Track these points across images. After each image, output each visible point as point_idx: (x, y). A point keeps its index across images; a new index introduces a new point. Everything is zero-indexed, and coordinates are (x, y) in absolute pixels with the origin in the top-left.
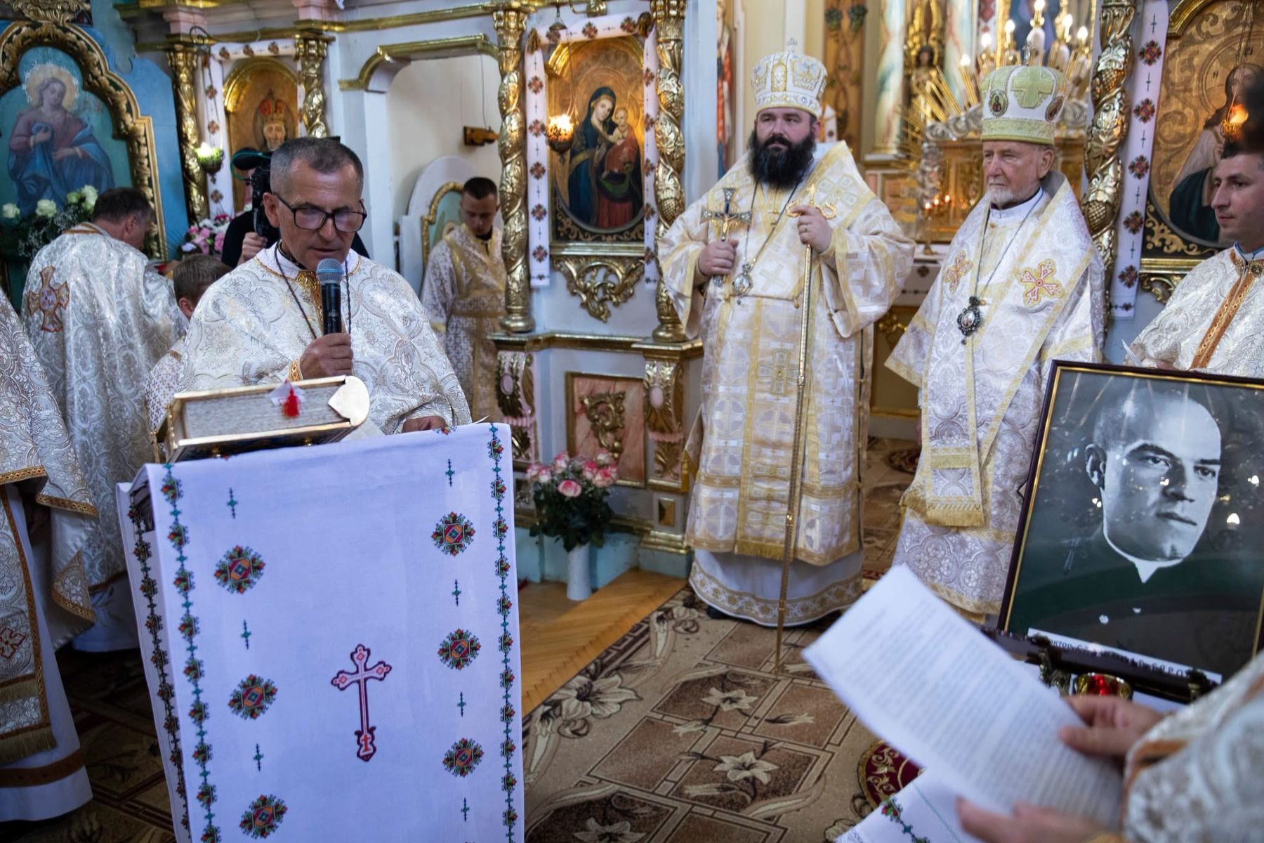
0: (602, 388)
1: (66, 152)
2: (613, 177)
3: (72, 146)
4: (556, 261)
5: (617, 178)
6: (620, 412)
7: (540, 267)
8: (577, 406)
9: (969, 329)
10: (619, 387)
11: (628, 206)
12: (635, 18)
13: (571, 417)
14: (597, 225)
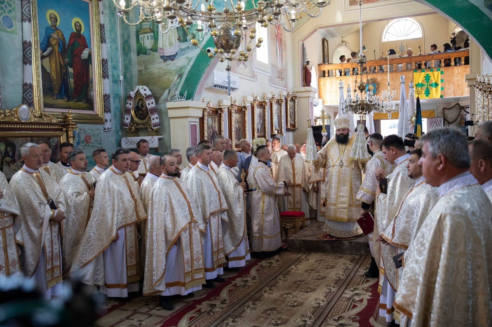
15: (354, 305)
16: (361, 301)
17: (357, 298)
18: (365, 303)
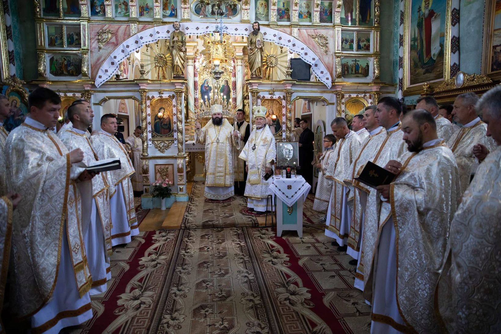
0: (163, 167)
1: (17, 118)
2: (164, 124)
3: (18, 116)
4: (153, 141)
5: (166, 125)
6: (167, 171)
7: (150, 143)
8: (157, 171)
9: (254, 149)
10: (167, 166)
11: (168, 130)
12: (171, 95)
13: (156, 173)
14: (161, 134)
15: (156, 250)
16: (150, 254)
17: (154, 256)
18: (146, 253)
